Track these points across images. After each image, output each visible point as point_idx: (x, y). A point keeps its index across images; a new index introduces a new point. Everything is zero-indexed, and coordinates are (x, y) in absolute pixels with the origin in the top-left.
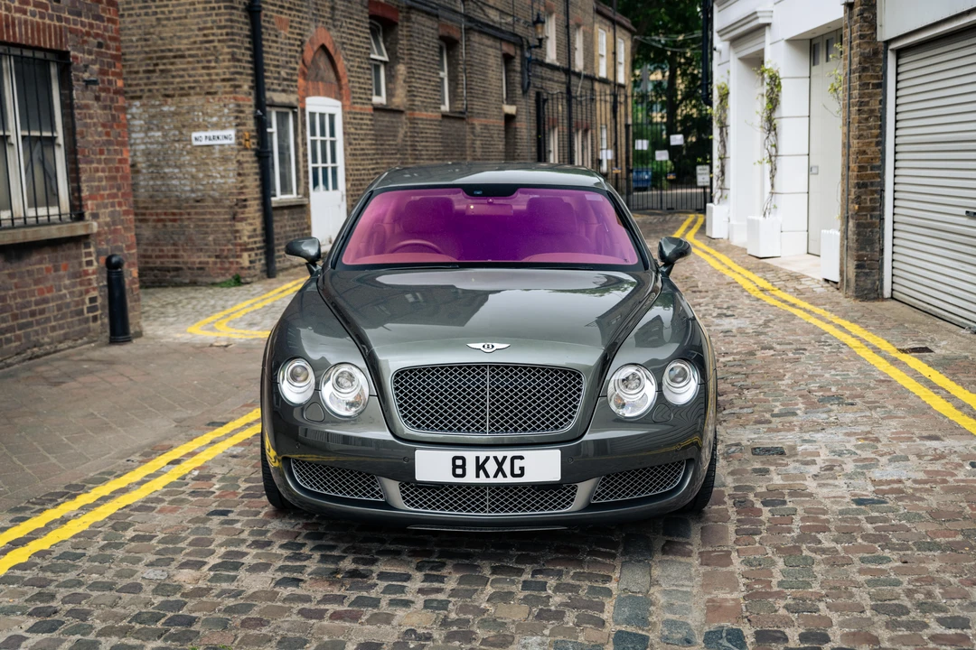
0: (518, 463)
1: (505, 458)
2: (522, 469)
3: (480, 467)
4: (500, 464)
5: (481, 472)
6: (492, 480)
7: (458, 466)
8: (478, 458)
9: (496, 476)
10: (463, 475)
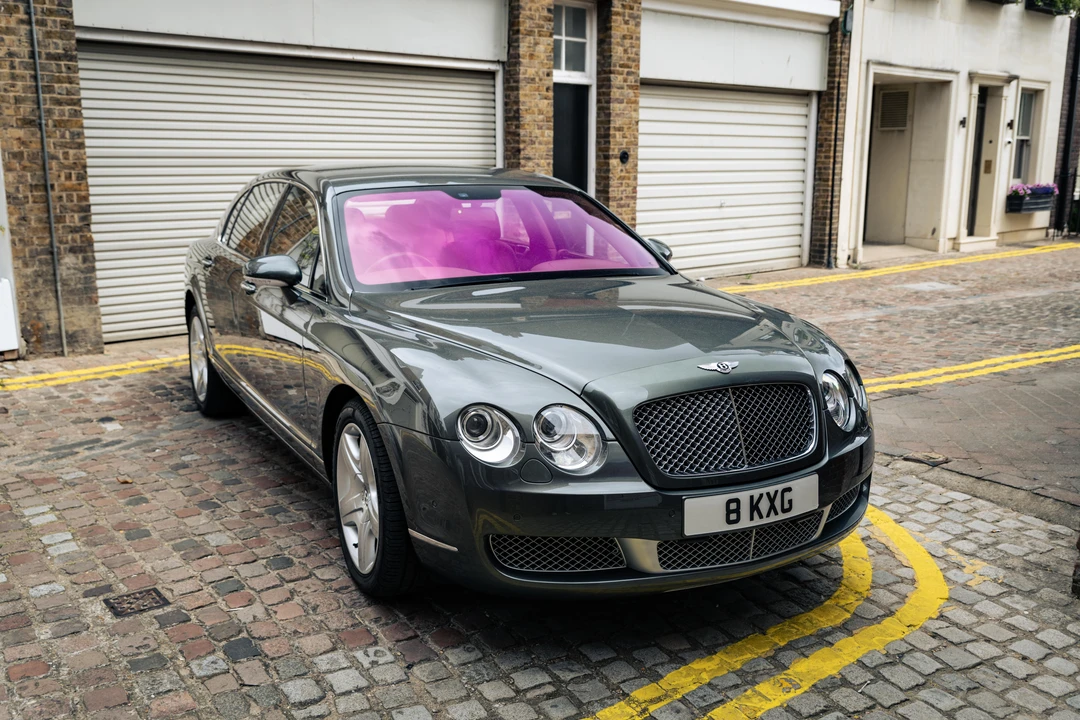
0: (787, 496)
1: (776, 492)
2: (790, 502)
3: (754, 507)
4: (772, 500)
5: (755, 513)
6: (765, 521)
7: (732, 511)
8: (752, 497)
9: (768, 516)
10: (737, 521)
